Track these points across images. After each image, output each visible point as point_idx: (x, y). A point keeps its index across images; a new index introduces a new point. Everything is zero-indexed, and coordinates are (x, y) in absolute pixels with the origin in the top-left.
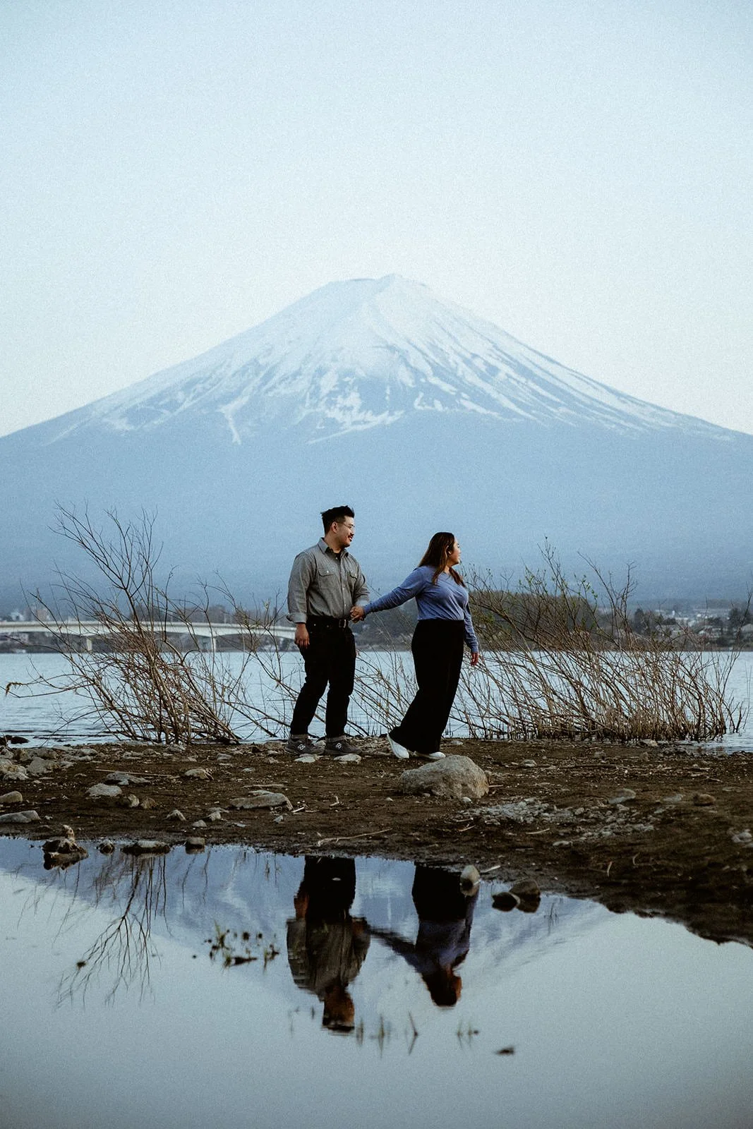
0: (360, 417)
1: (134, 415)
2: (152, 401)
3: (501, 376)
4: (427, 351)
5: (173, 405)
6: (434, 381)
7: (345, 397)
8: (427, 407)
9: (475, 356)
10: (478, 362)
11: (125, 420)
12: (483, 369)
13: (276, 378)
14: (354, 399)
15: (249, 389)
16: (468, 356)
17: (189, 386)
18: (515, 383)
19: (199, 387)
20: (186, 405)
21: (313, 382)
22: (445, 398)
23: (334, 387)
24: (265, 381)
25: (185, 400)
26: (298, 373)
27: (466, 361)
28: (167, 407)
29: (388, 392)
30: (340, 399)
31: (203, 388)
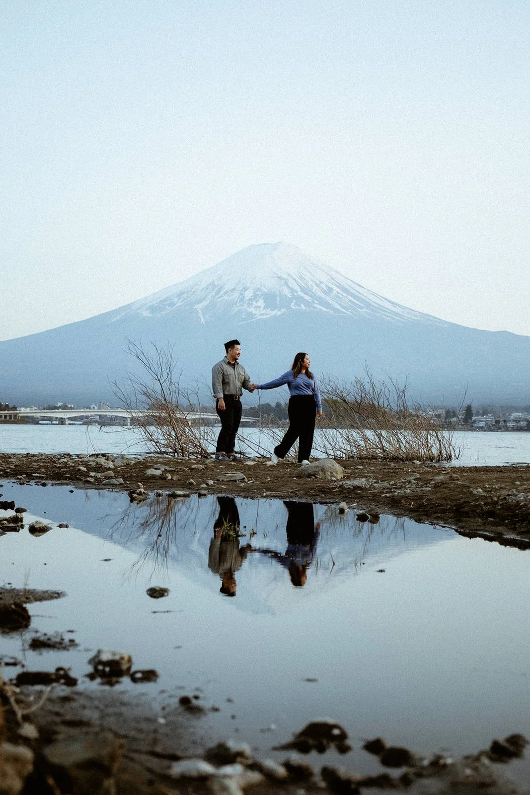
0: (264, 311)
1: (153, 309)
2: (161, 302)
3: (334, 292)
4: (298, 279)
5: (172, 304)
6: (301, 294)
7: (257, 302)
8: (297, 307)
9: (321, 282)
10: (323, 286)
11: (148, 311)
12: (325, 289)
13: (222, 292)
14: (261, 303)
15: (209, 297)
16: (318, 282)
17: (180, 295)
18: (341, 296)
19: (185, 296)
20: (179, 304)
21: (241, 294)
22: (306, 303)
23: (252, 296)
24: (218, 292)
25: (178, 302)
26: (234, 289)
27: (317, 285)
28: (169, 305)
29: (278, 300)
30: (254, 303)
31: (187, 296)
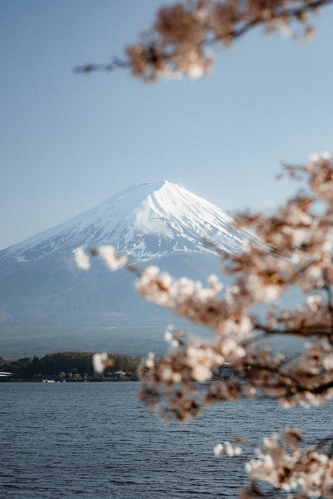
0: (145, 255)
1: (28, 254)
2: (37, 247)
3: (219, 233)
4: (181, 221)
5: (49, 249)
6: (184, 236)
7: (137, 244)
8: (180, 249)
9: (206, 223)
10: (208, 226)
11: (24, 257)
12: (210, 229)
13: (102, 235)
14: (142, 245)
15: (88, 240)
16: (203, 223)
17: (57, 239)
18: (226, 237)
19: (63, 240)
20: (55, 249)
21: (121, 237)
22: (190, 245)
23: (132, 239)
24: (96, 236)
25: (55, 246)
26: (114, 232)
27: (202, 226)
28: (45, 250)
29: (160, 242)
30: (135, 245)
31: (65, 240)
